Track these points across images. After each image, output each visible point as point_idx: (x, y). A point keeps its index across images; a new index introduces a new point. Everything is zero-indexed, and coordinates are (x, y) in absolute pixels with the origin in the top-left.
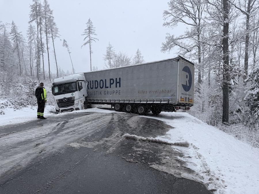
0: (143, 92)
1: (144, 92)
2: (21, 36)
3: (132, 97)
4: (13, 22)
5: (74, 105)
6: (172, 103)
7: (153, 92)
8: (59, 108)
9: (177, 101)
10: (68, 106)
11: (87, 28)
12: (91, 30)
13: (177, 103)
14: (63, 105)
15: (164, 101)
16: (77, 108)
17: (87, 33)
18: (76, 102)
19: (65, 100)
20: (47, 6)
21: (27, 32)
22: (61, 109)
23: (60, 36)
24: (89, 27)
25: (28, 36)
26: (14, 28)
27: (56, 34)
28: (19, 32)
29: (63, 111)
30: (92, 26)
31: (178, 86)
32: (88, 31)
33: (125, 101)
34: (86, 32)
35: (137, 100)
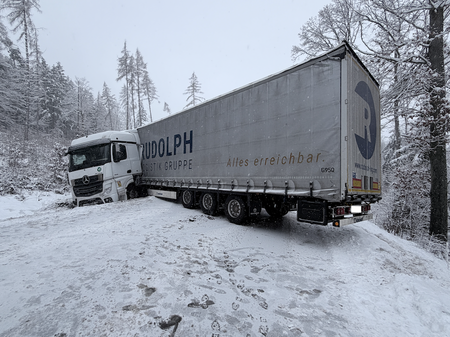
0: (239, 161)
1: (241, 162)
2: (114, 100)
3: (214, 176)
4: (105, 83)
5: (101, 191)
6: (322, 195)
7: (263, 162)
8: (76, 198)
9: (343, 188)
10: (92, 193)
11: (190, 85)
12: (196, 87)
13: (343, 197)
14: (84, 191)
15: (296, 188)
16: (108, 197)
17: (191, 91)
18: (105, 185)
19: (87, 182)
20: (140, 58)
21: (120, 95)
22: (80, 199)
23: (158, 97)
24: (193, 84)
25: (121, 99)
26: (106, 90)
27: (154, 95)
28: (111, 95)
29: (83, 204)
30: (198, 82)
31: (343, 139)
32: (191, 88)
33: (199, 184)
34: (189, 90)
35: (225, 183)
